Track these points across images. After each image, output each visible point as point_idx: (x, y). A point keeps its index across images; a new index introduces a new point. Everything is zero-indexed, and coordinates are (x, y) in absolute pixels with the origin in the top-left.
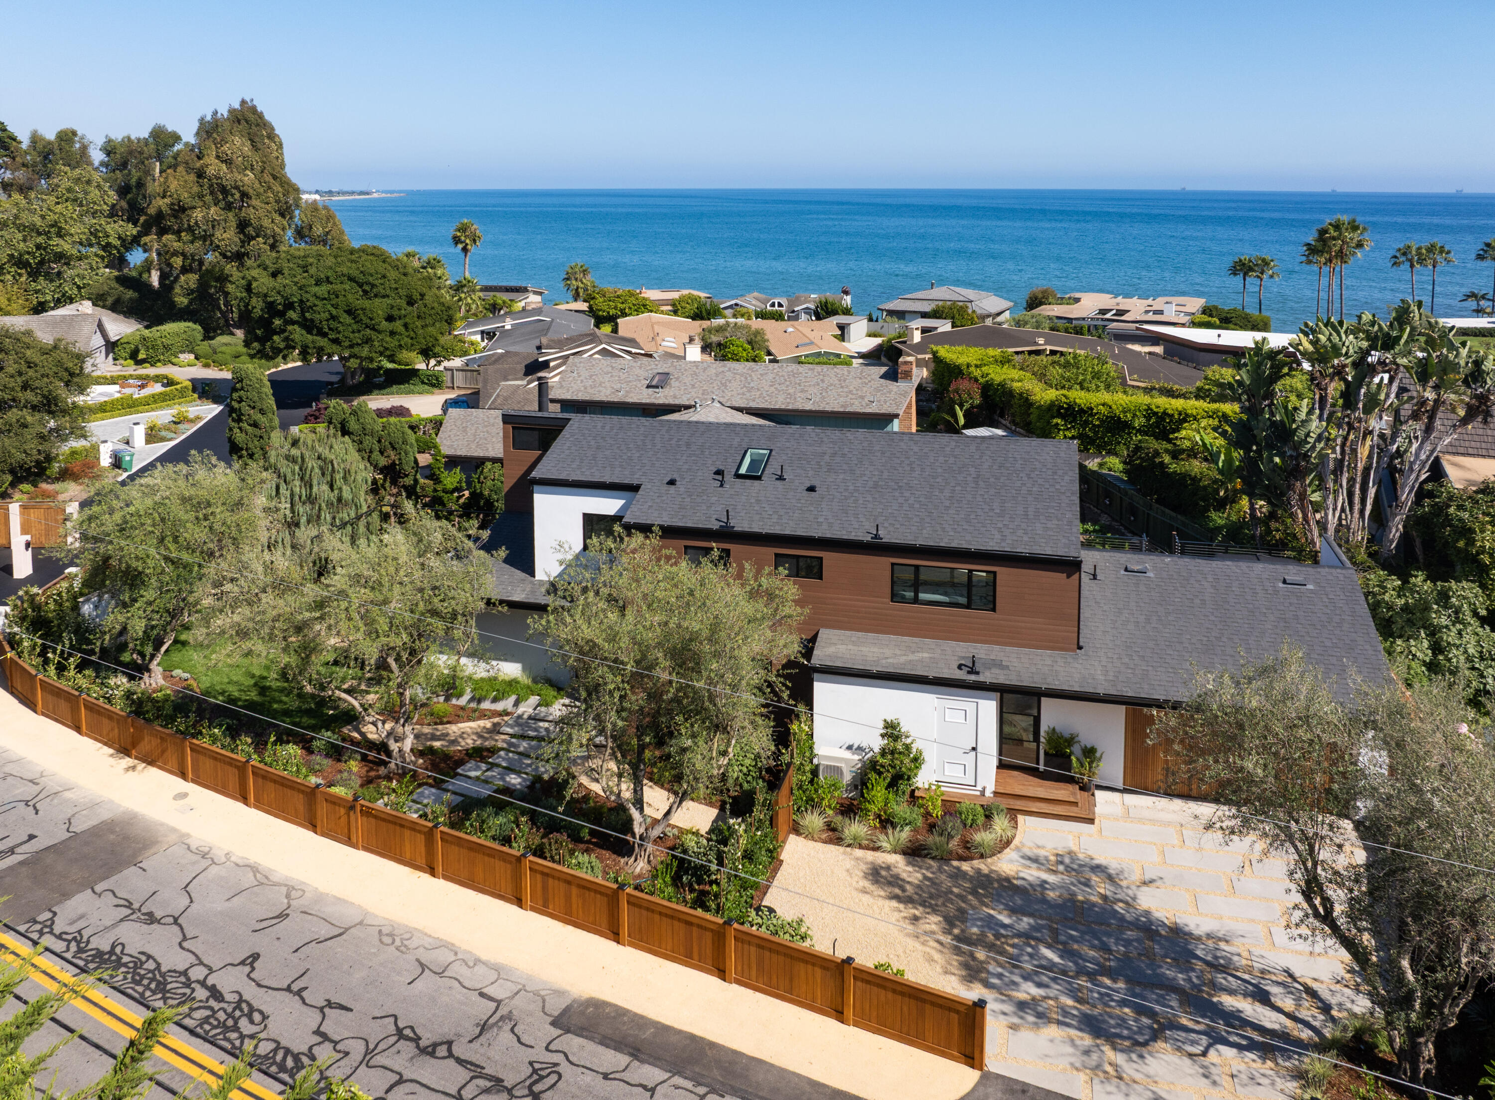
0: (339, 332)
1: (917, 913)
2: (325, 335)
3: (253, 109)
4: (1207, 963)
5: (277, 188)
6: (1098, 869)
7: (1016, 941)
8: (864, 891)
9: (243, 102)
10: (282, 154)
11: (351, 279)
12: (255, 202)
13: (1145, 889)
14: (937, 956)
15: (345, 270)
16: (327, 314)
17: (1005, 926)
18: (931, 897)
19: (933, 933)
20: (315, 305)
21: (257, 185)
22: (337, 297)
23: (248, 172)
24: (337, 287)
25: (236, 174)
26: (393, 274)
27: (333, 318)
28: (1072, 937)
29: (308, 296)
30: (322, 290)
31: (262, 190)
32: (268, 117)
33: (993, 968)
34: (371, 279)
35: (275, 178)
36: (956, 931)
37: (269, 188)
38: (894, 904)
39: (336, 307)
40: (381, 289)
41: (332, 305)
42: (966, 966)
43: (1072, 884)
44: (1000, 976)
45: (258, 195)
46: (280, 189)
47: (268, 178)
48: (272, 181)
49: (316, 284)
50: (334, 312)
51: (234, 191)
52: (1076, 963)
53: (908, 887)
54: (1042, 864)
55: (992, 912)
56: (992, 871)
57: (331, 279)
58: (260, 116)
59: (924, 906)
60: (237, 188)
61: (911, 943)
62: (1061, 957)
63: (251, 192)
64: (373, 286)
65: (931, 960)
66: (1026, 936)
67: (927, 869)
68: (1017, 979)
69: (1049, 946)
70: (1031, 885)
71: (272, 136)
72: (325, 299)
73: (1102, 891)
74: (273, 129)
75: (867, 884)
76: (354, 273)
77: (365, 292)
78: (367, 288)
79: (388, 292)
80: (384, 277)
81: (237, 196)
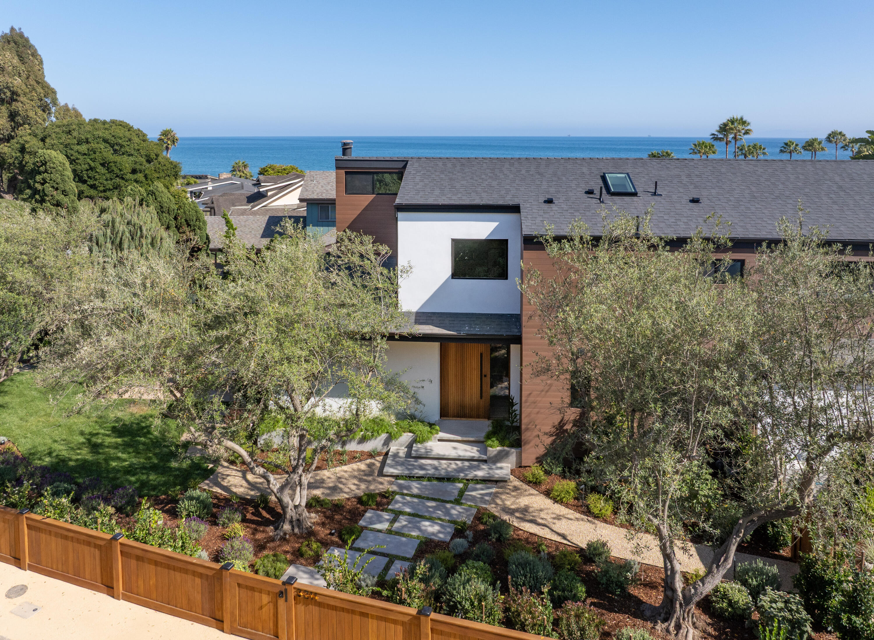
0: (96, 180)
2: (84, 182)
3: (21, 35)
5: (39, 89)
9: (12, 29)
10: (42, 68)
11: (106, 141)
12: (22, 98)
15: (101, 134)
16: (87, 166)
20: (77, 159)
21: (23, 87)
22: (95, 153)
23: (16, 78)
24: (93, 145)
25: (8, 78)
26: (136, 139)
27: (91, 169)
29: (72, 152)
30: (84, 148)
31: (28, 90)
32: (32, 41)
34: (120, 141)
35: (38, 83)
37: (34, 89)
39: (94, 160)
40: (127, 149)
41: (91, 159)
45: (25, 94)
46: (42, 91)
47: (33, 83)
48: (35, 84)
49: (78, 144)
50: (92, 164)
51: (5, 90)
57: (90, 140)
58: (27, 40)
60: (8, 88)
63: (20, 91)
64: (122, 146)
71: (35, 54)
72: (85, 154)
74: (36, 50)
76: (109, 137)
77: (115, 151)
78: (116, 147)
79: (133, 152)
80: (130, 140)
81: (8, 94)
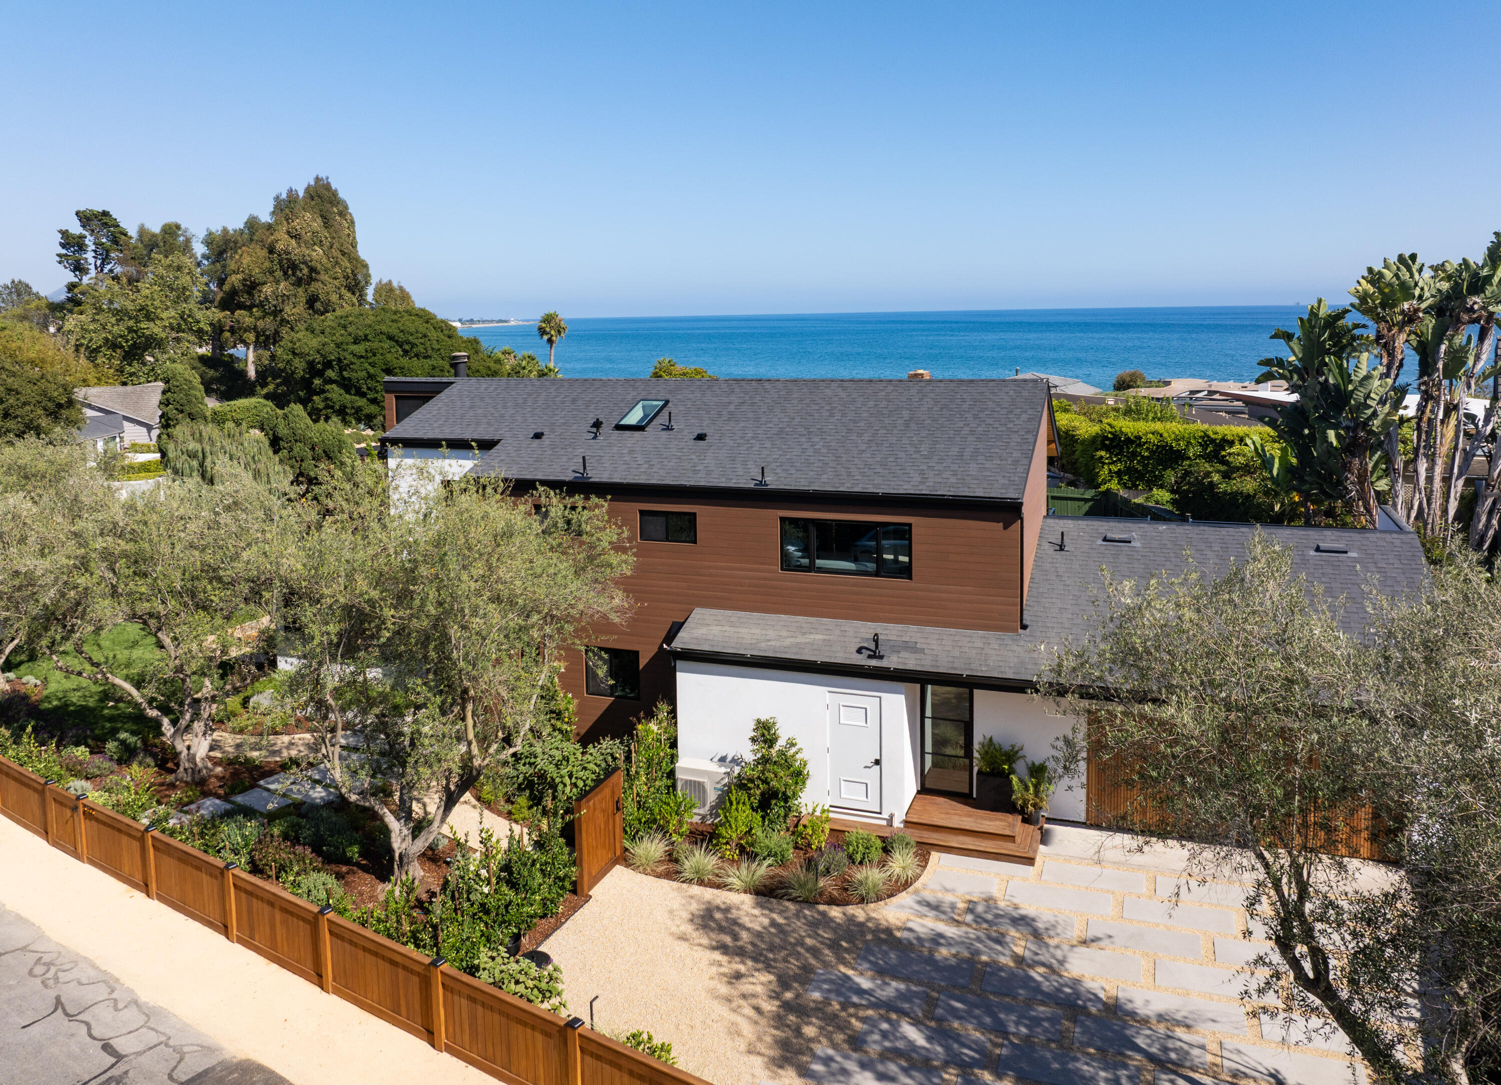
0: (377, 392)
1: (742, 969)
2: (363, 395)
3: (328, 187)
4: (1151, 1058)
5: (345, 263)
6: (1022, 921)
7: (870, 1012)
8: (683, 938)
9: (317, 179)
10: (354, 232)
11: (391, 338)
12: (324, 277)
13: (1083, 949)
14: (747, 1029)
15: (384, 328)
16: (364, 373)
17: (861, 992)
18: (772, 948)
19: (754, 996)
20: (352, 363)
21: (325, 260)
22: (374, 355)
23: (316, 248)
24: (376, 345)
25: (304, 249)
26: (433, 334)
27: (371, 376)
28: (953, 1011)
29: (345, 354)
30: (359, 349)
31: (329, 266)
32: (342, 195)
33: (823, 1049)
34: (411, 338)
35: (344, 254)
36: (789, 995)
37: (337, 263)
38: (717, 956)
39: (373, 365)
40: (421, 349)
41: (370, 364)
42: (784, 1044)
43: (979, 939)
44: (827, 1061)
45: (326, 270)
46: (348, 265)
47: (336, 253)
48: (340, 256)
49: (355, 343)
50: (372, 371)
51: (302, 266)
52: (947, 1048)
53: (744, 935)
54: (944, 913)
55: (850, 973)
56: (869, 919)
57: (369, 337)
58: (335, 194)
59: (755, 959)
60: (305, 263)
61: (722, 1010)
62: (929, 1039)
63: (319, 267)
64: (413, 345)
65: (734, 1032)
66: (888, 1006)
67: (781, 913)
68: (851, 1066)
69: (916, 1022)
70: (919, 939)
71: (344, 212)
72: (362, 357)
73: (1019, 950)
74: (346, 207)
75: (688, 928)
76: (393, 331)
77: (406, 352)
78: (407, 347)
79: (430, 353)
80: (425, 336)
81: (306, 271)
